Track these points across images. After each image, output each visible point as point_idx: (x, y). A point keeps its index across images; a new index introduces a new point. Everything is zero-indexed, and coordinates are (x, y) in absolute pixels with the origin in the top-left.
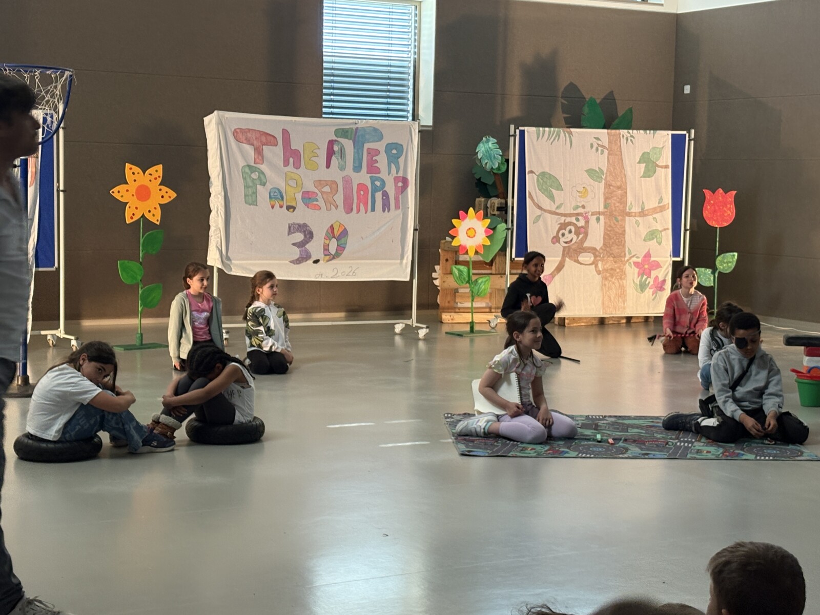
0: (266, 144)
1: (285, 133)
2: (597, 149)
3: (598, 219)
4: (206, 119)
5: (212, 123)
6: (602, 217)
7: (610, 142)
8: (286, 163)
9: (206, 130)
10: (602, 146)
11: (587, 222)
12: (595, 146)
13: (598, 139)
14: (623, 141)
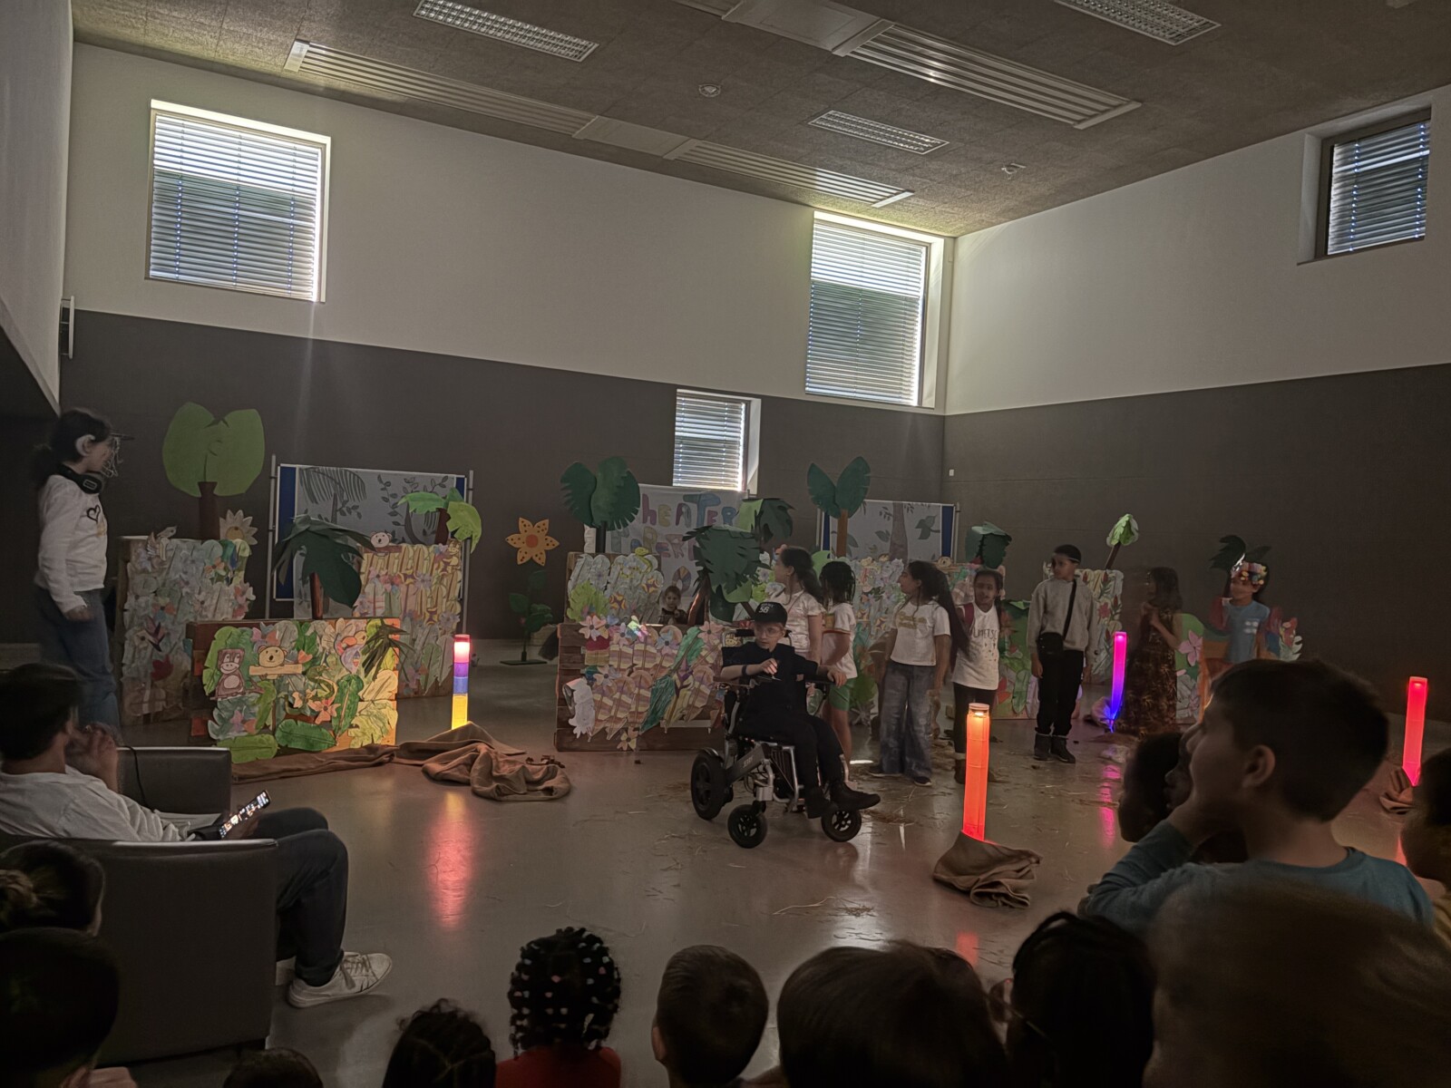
1: (645, 498)
2: (885, 518)
7: (895, 511)
8: (645, 520)
10: (890, 514)
12: (884, 513)
13: (885, 508)
14: (905, 510)
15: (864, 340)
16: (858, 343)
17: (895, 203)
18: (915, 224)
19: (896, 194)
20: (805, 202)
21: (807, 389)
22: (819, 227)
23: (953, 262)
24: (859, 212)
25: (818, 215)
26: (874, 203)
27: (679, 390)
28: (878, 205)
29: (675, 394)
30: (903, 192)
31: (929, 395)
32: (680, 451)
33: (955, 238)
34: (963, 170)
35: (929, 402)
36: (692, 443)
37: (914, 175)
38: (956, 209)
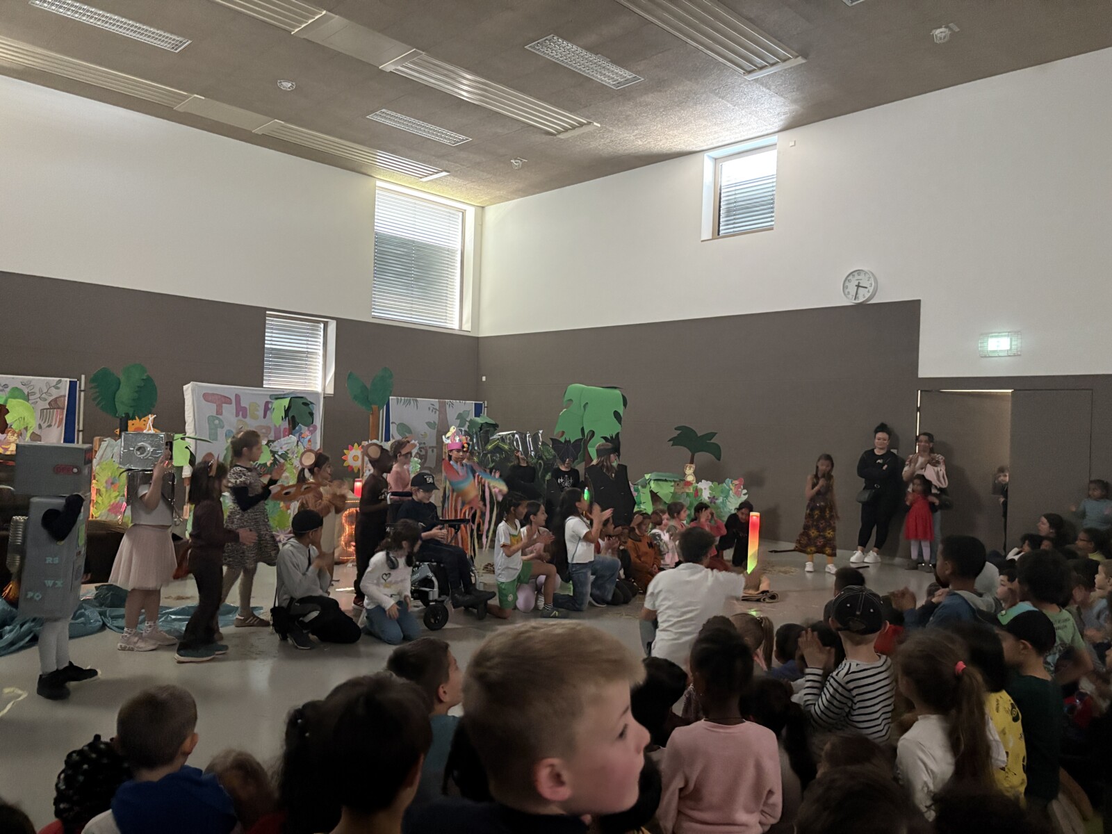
0: (225, 403)
1: (237, 397)
2: (432, 411)
3: (433, 451)
4: (185, 387)
5: (188, 389)
6: (435, 450)
7: (440, 407)
8: (237, 415)
9: (185, 393)
10: (436, 409)
11: (426, 452)
12: (431, 409)
13: (433, 405)
14: (447, 406)
15: (417, 279)
16: (412, 281)
17: (436, 179)
18: (452, 195)
19: (437, 173)
20: (369, 173)
21: (373, 314)
22: (380, 192)
23: (482, 225)
24: (410, 183)
25: (379, 183)
26: (421, 178)
27: (268, 312)
28: (425, 179)
29: (265, 315)
30: (442, 171)
31: (467, 322)
32: (268, 361)
33: (483, 207)
34: (484, 160)
35: (467, 327)
36: (279, 354)
37: (448, 160)
38: (482, 187)
